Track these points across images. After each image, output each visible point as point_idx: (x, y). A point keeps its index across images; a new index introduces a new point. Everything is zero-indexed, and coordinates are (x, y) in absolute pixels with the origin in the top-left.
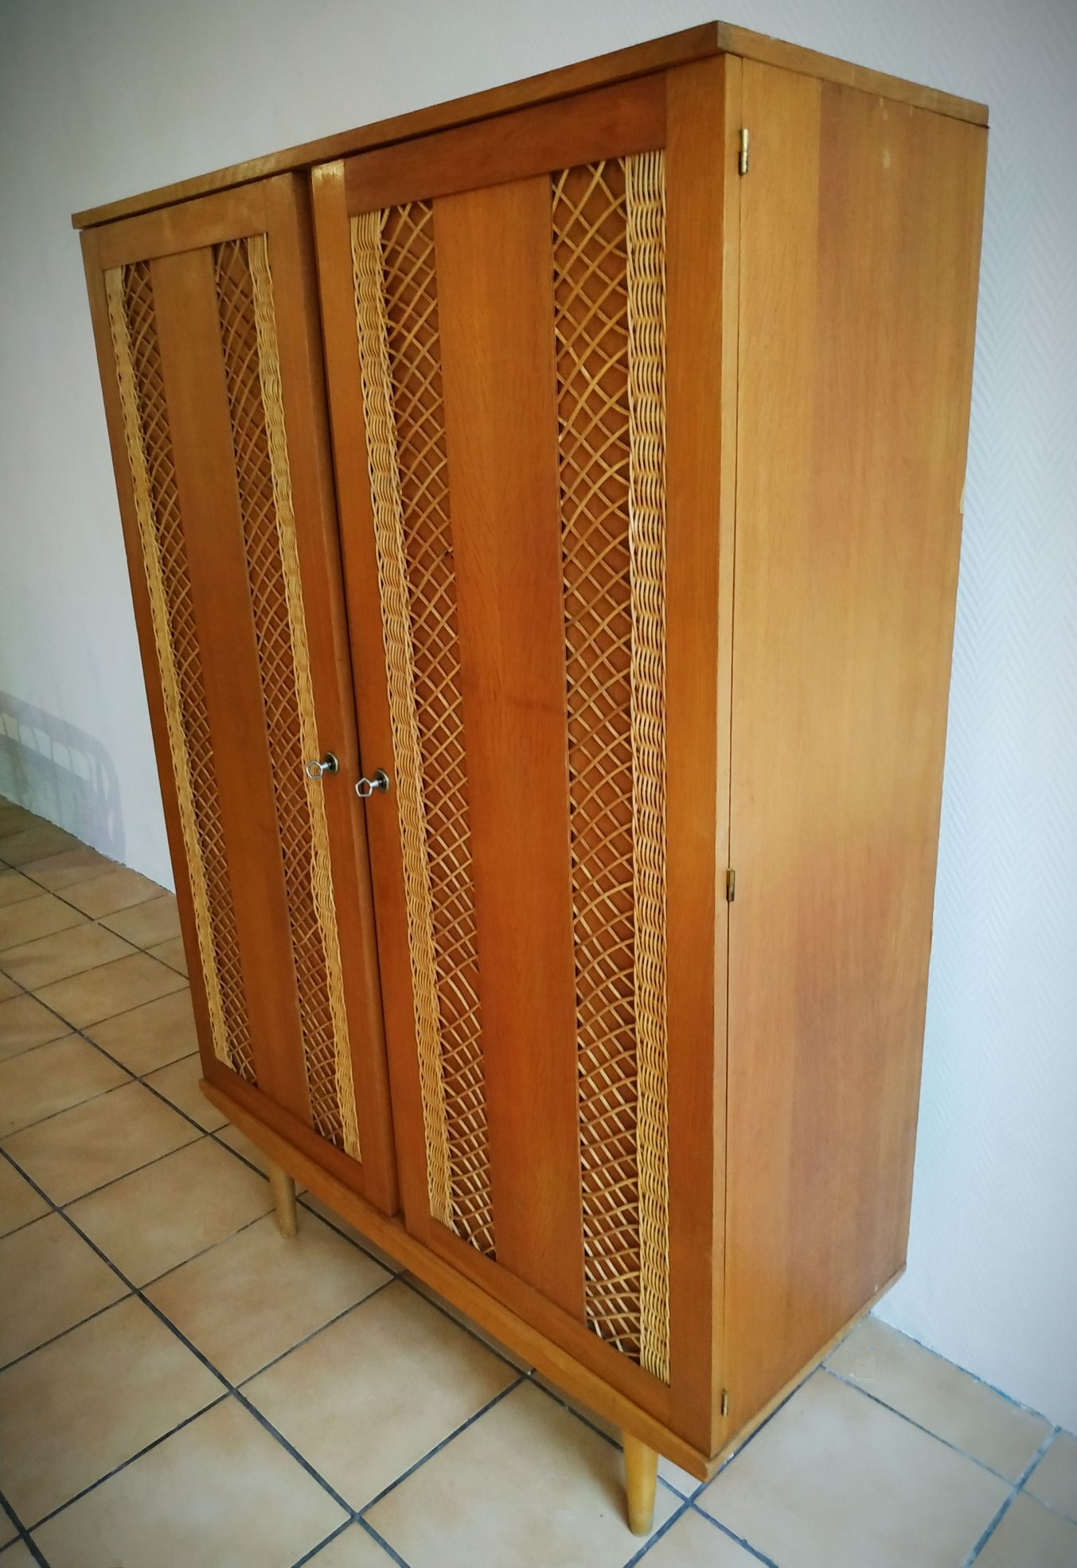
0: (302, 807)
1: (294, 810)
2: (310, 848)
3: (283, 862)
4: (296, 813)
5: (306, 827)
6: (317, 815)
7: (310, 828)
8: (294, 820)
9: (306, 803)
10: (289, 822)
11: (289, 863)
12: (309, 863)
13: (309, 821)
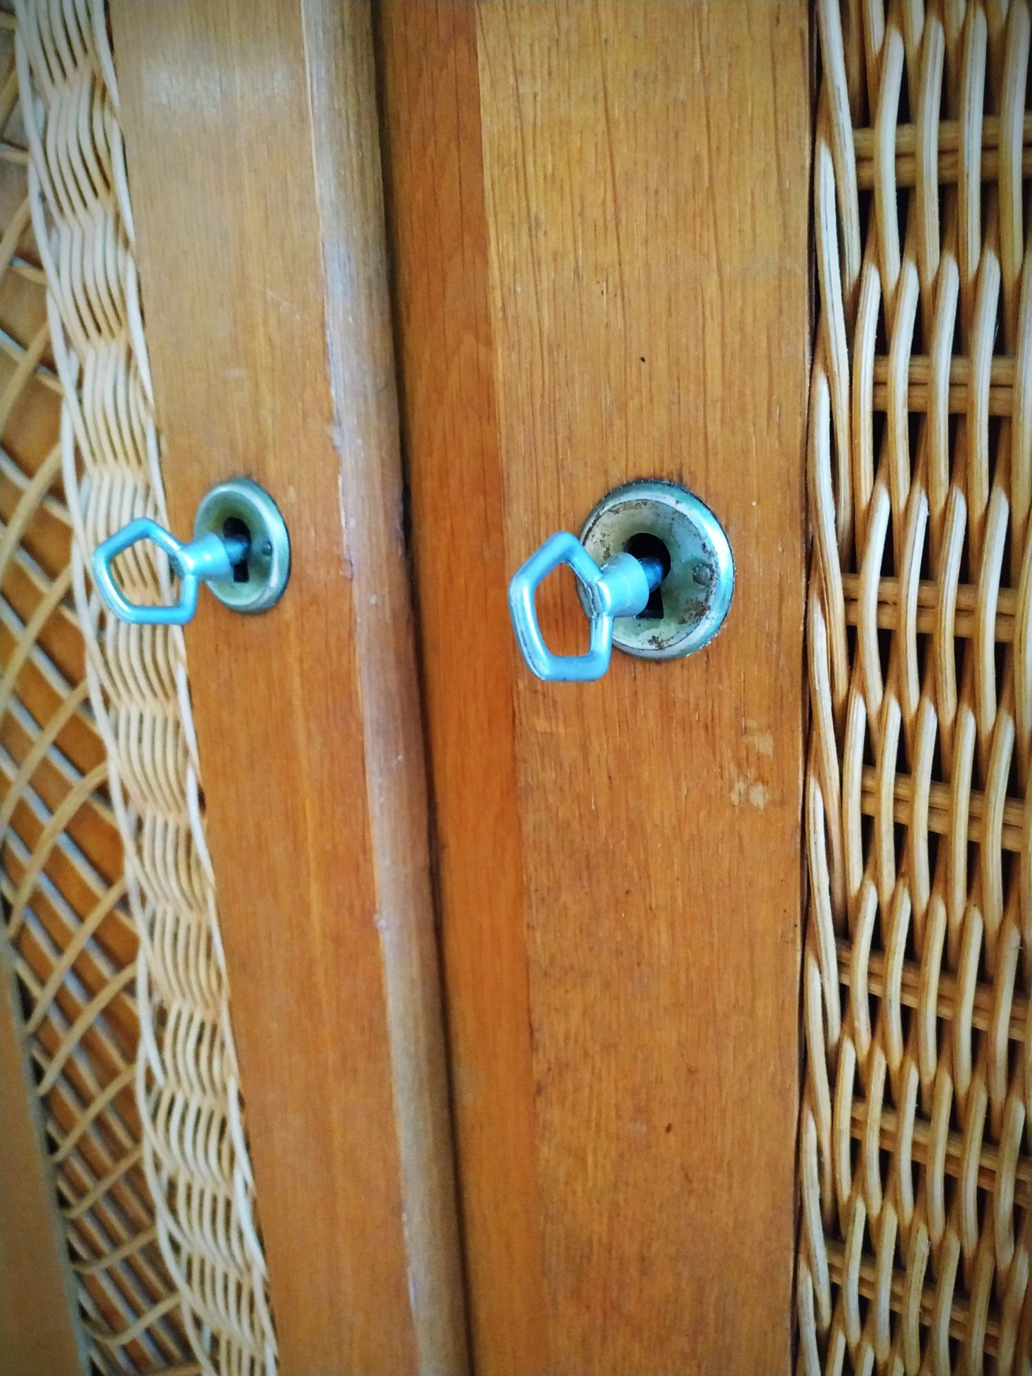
0: (85, 809)
1: (52, 827)
2: (130, 988)
3: (19, 1029)
4: (63, 841)
5: (109, 899)
6: (159, 845)
7: (124, 902)
8: (56, 867)
9: (102, 791)
10: (35, 878)
11: (45, 1042)
12: (130, 1051)
13: (120, 871)
